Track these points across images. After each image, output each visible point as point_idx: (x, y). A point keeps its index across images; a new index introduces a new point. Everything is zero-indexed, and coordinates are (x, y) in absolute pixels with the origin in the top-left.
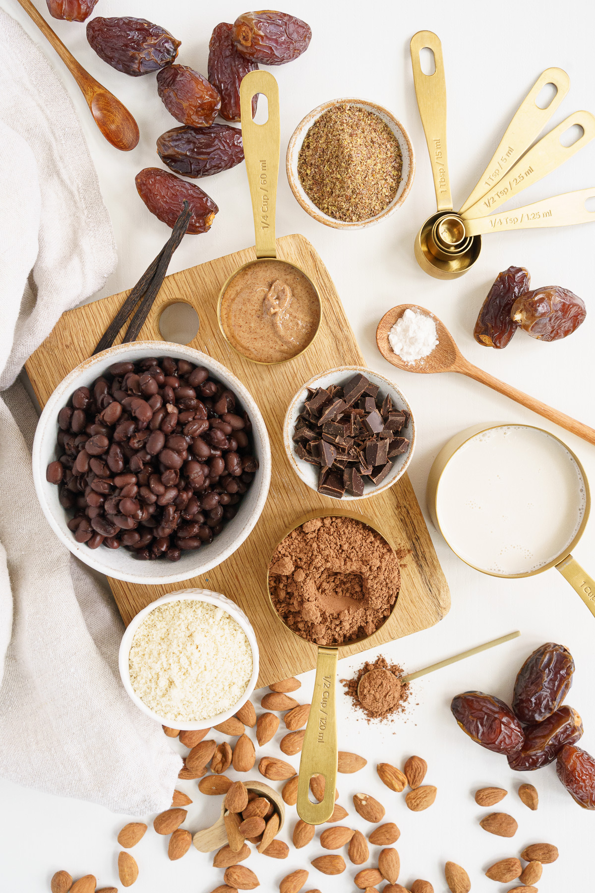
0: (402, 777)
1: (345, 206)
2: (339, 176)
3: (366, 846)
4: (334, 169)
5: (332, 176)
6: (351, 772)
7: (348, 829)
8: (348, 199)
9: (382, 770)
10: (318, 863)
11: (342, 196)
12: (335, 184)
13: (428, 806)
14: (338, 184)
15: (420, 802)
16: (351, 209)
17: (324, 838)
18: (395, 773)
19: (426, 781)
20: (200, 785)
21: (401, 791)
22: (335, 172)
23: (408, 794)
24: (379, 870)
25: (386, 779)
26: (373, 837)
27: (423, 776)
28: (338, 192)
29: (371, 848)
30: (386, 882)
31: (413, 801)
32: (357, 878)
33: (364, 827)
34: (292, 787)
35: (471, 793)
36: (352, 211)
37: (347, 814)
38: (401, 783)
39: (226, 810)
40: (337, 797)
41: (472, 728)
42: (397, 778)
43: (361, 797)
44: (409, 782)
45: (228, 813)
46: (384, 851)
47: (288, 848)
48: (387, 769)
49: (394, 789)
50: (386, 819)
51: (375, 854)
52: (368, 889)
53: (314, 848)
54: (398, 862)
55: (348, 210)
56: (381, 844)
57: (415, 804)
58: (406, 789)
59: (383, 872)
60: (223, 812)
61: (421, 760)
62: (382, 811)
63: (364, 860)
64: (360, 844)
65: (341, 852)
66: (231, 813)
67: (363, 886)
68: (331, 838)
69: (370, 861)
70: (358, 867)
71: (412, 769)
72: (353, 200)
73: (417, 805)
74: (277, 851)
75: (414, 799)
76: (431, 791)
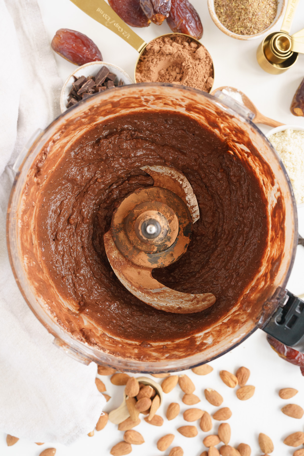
0: (235, 379)
1: (249, 25)
2: (243, 7)
3: (211, 421)
4: (239, 3)
5: (238, 7)
6: (204, 374)
7: (200, 410)
8: (251, 20)
9: (222, 374)
10: (181, 430)
11: (247, 19)
12: (241, 12)
13: (249, 398)
14: (243, 11)
15: (245, 395)
16: (253, 26)
17: (185, 415)
18: (231, 377)
19: (249, 382)
20: (112, 379)
21: (234, 387)
22: (240, 5)
23: (238, 390)
24: (218, 436)
25: (225, 380)
26: (216, 415)
27: (247, 379)
28: (243, 17)
29: (214, 423)
30: (222, 444)
31: (241, 394)
32: (204, 440)
33: (210, 409)
34: (167, 382)
35: (276, 391)
36: (254, 28)
37: (199, 401)
38: (234, 383)
39: (127, 396)
40: (194, 390)
41: (280, 349)
42: (232, 379)
43: (209, 390)
44: (239, 383)
45: (128, 398)
46: (222, 425)
47: (163, 420)
48: (226, 374)
49: (230, 386)
50: (223, 405)
51: (216, 426)
52: (211, 447)
53: (179, 421)
54: (230, 432)
55: (251, 27)
56: (220, 420)
57: (242, 396)
58: (237, 387)
59: (221, 437)
60: (125, 397)
61: (247, 369)
62: (222, 399)
63: (209, 429)
64: (207, 419)
65: (195, 424)
66: (129, 398)
67: (208, 445)
68: (190, 415)
69: (212, 431)
70: (205, 434)
71: (241, 374)
72: (253, 20)
73: (244, 397)
74: (157, 422)
75: (241, 393)
76: (252, 388)
